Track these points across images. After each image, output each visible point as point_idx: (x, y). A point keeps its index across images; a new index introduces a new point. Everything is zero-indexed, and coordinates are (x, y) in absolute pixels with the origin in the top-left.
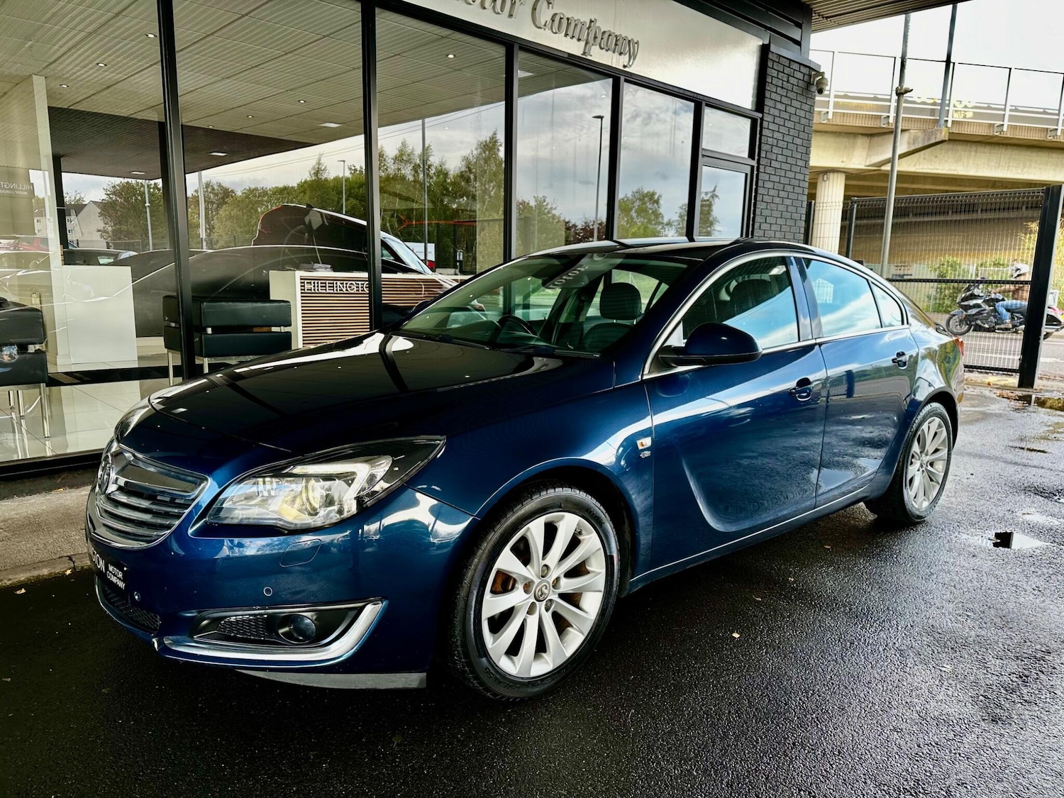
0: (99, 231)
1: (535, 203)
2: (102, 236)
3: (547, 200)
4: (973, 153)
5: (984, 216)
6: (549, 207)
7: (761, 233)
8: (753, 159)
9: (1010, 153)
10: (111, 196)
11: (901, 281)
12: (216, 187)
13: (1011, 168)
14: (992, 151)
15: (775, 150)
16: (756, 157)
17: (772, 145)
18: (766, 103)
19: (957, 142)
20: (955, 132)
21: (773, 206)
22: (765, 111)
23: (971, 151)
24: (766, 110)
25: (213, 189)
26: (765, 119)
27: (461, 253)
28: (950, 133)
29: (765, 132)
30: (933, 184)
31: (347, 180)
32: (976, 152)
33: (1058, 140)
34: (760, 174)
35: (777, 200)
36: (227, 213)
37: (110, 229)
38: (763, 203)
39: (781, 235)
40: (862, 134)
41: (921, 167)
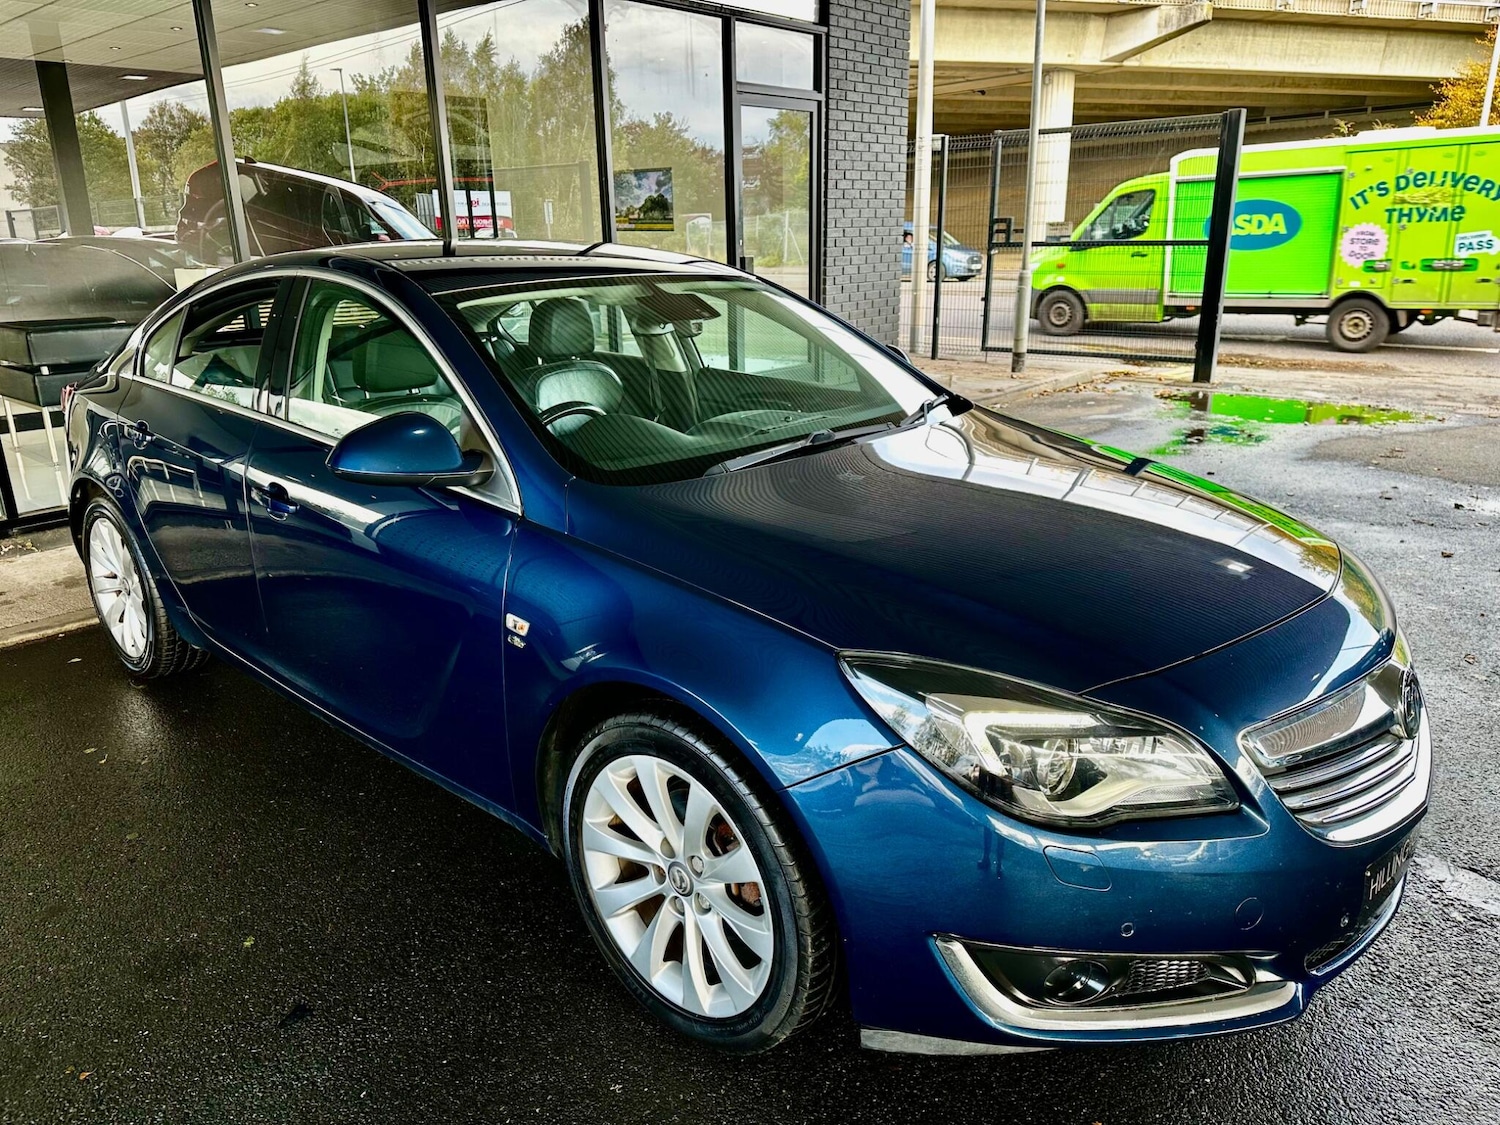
0: (8, 188)
1: (657, 125)
2: (13, 196)
3: (673, 119)
4: (1250, 38)
5: (1276, 125)
6: (677, 128)
7: (839, 194)
8: (820, 92)
9: (1301, 35)
10: (22, 136)
11: (1057, 245)
12: (175, 113)
13: (1301, 58)
14: (1276, 34)
15: (852, 76)
16: (824, 89)
17: (846, 71)
18: (831, 12)
19: (1228, 22)
20: (1223, 7)
21: (855, 156)
22: (831, 23)
23: (1247, 35)
24: (833, 20)
25: (172, 117)
26: (832, 34)
27: (550, 204)
28: (1214, 9)
29: (833, 53)
30: (1199, 85)
31: (351, 98)
32: (1254, 35)
33: (1364, 15)
34: (830, 112)
35: (860, 147)
36: (191, 151)
37: (25, 183)
38: (838, 152)
39: (870, 194)
40: (1096, 14)
41: (1178, 60)
